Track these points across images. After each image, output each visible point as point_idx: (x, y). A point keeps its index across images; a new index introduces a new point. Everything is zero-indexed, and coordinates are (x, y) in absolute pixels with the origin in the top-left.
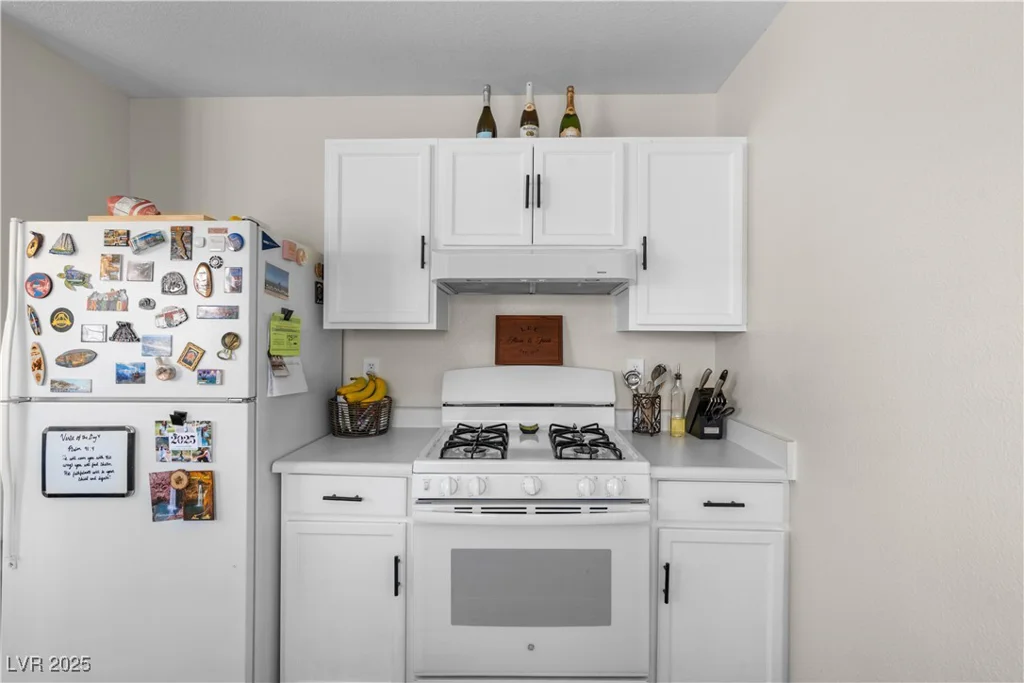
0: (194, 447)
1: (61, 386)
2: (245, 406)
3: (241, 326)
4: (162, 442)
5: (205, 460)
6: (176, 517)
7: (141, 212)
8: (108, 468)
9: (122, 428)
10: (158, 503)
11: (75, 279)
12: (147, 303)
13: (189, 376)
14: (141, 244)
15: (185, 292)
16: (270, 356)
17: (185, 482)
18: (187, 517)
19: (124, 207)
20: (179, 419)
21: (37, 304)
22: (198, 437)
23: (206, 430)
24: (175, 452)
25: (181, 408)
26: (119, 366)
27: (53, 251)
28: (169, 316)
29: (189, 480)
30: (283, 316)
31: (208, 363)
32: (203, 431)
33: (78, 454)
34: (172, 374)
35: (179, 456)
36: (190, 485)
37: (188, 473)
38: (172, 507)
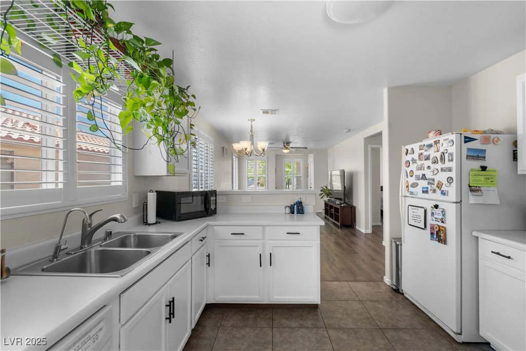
0: (441, 217)
1: (412, 193)
2: (455, 204)
3: (453, 174)
4: (433, 214)
5: (443, 222)
6: (436, 240)
7: (436, 135)
8: (420, 219)
9: (423, 208)
10: (432, 234)
11: (414, 161)
12: (429, 167)
13: (439, 192)
14: (426, 148)
15: (438, 163)
16: (470, 186)
17: (438, 228)
18: (439, 242)
19: (431, 135)
20: (436, 207)
21: (407, 169)
22: (441, 214)
23: (443, 211)
24: (436, 218)
25: (437, 203)
26: (423, 188)
27: (410, 154)
28: (433, 171)
29: (439, 228)
30: (481, 169)
31: (444, 188)
32: (442, 212)
33: (414, 214)
34: (434, 191)
35: (437, 220)
36: (439, 230)
37: (439, 226)
38: (435, 237)
